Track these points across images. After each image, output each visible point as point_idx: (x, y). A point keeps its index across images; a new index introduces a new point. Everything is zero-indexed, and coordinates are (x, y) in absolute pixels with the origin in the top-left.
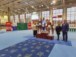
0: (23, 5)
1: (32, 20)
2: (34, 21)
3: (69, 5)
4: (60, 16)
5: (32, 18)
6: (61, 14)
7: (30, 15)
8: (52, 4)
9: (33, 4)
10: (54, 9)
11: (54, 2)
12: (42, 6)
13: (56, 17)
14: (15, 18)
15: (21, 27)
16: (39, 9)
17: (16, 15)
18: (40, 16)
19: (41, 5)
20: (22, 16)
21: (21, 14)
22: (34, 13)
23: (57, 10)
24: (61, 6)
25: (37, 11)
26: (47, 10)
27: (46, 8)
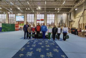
0: (7, 5)
1: (17, 21)
4: (42, 20)
5: (16, 19)
6: (43, 18)
8: (37, 9)
9: (19, 6)
10: (38, 13)
11: (39, 8)
12: (29, 9)
13: (39, 20)
16: (25, 11)
18: (25, 18)
22: (19, 14)
24: (43, 12)
25: (22, 13)
26: (32, 13)
27: (31, 11)
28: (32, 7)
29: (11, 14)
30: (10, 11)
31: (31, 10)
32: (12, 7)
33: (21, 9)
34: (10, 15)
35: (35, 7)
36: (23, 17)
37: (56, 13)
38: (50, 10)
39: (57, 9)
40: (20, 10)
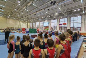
1: (44, 27)
3: (71, 15)
6: (66, 22)
7: (43, 23)
8: (55, 15)
10: (60, 18)
14: (33, 25)
15: (32, 31)
17: (34, 23)
19: (48, 16)
20: (38, 23)
22: (46, 21)
25: (48, 20)
39: (77, 10)
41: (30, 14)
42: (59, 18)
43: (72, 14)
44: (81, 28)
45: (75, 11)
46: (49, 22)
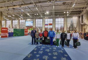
0: (19, 12)
1: (26, 26)
2: (28, 28)
3: (57, 17)
4: (50, 24)
5: (26, 24)
6: (51, 23)
8: (45, 14)
9: (29, 12)
10: (46, 18)
11: (48, 13)
12: (37, 14)
13: (47, 25)
14: (7, 24)
15: (18, 33)
16: (34, 16)
17: (9, 21)
18: (34, 23)
21: (15, 20)
22: (28, 20)
23: (48, 19)
24: (52, 16)
26: (40, 18)
27: (40, 17)
28: (40, 12)
29: (22, 20)
30: (21, 17)
31: (39, 15)
32: (22, 13)
33: (30, 14)
34: (20, 21)
35: (43, 12)
36: (32, 22)
37: (65, 17)
38: (58, 14)
39: (66, 12)
40: (30, 16)
41: (8, 7)
42: (44, 18)
43: (58, 15)
44: (64, 28)
45: (65, 13)
46: (33, 21)
